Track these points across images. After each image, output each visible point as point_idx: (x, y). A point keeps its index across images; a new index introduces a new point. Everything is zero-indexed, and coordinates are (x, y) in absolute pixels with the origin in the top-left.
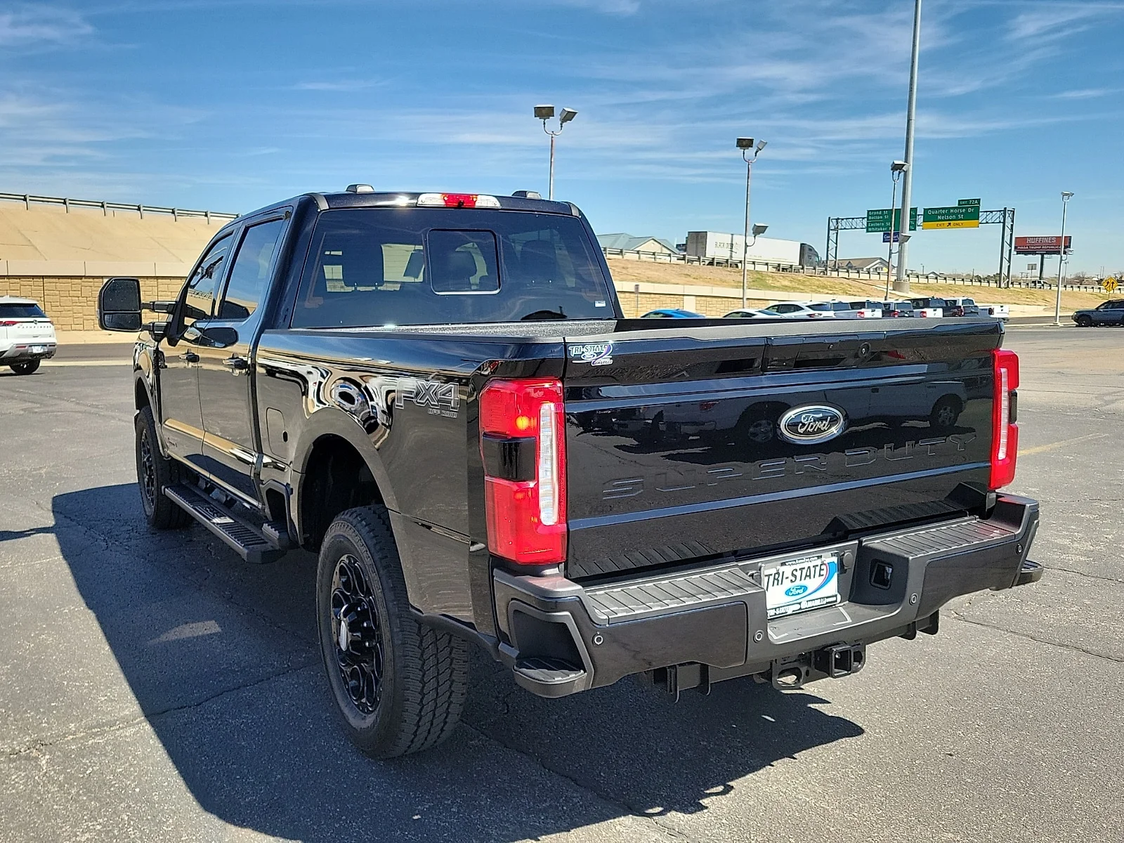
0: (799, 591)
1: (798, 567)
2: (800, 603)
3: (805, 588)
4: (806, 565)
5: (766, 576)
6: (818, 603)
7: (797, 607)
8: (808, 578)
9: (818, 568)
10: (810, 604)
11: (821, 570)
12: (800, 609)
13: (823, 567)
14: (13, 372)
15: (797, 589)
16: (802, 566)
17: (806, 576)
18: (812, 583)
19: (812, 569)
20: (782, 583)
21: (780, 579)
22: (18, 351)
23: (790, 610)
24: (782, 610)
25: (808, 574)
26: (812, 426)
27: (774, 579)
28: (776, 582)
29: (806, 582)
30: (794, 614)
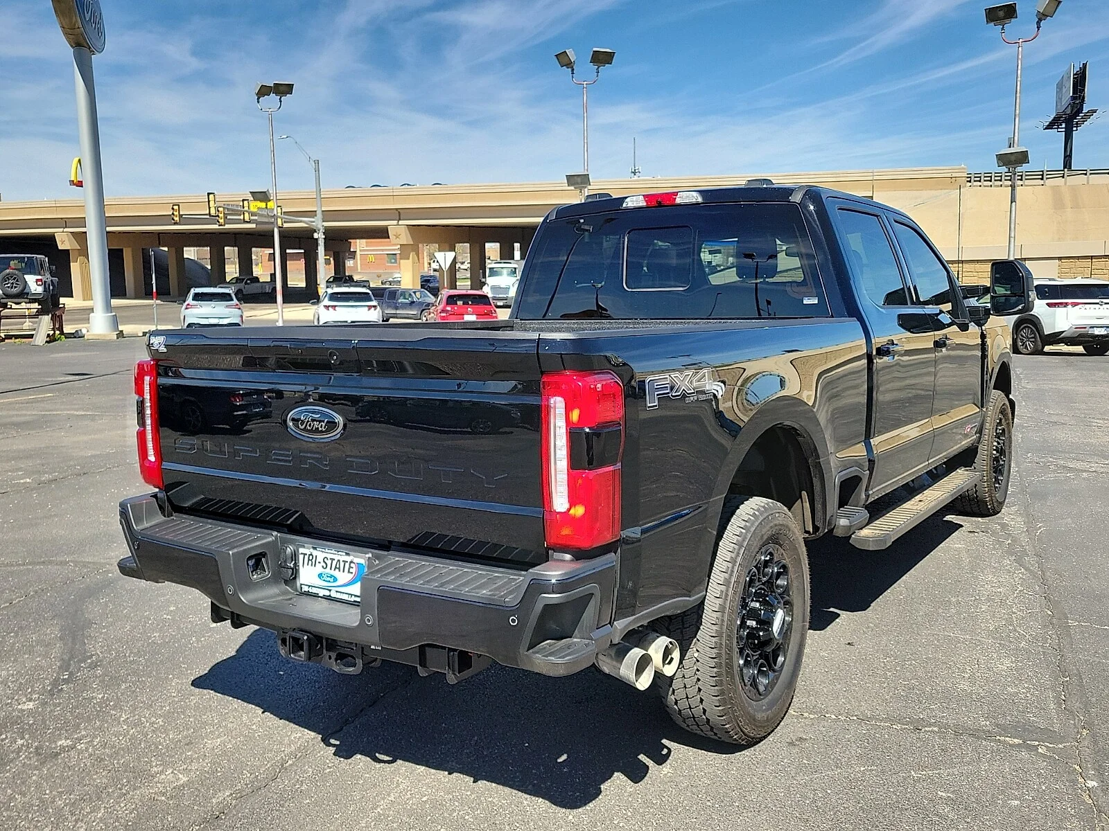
0: (329, 579)
1: (330, 556)
2: (330, 590)
3: (335, 580)
4: (336, 557)
5: (302, 554)
6: (345, 597)
7: (327, 593)
8: (337, 570)
9: (347, 565)
10: (339, 596)
11: (350, 567)
12: (330, 596)
13: (352, 565)
14: (1085, 352)
15: (327, 576)
16: (333, 556)
17: (336, 567)
18: (343, 577)
19: (342, 564)
20: (315, 566)
21: (314, 561)
22: (1076, 332)
23: (322, 593)
24: (314, 590)
25: (338, 566)
26: (310, 424)
27: (309, 560)
28: (310, 562)
29: (336, 573)
30: (324, 597)
